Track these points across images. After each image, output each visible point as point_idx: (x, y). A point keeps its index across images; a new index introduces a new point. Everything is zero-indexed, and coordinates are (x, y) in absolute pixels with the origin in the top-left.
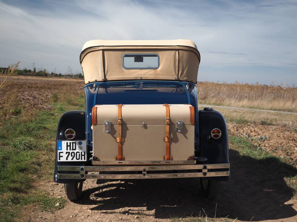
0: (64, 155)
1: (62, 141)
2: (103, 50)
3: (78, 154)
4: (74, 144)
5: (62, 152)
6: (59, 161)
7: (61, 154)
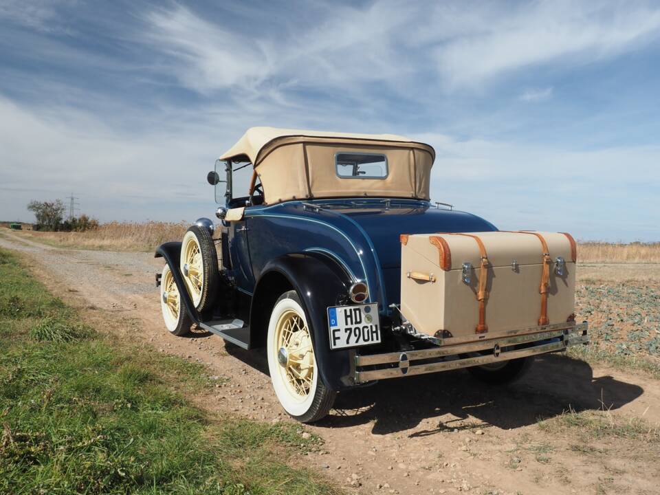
0: (343, 335)
1: (337, 309)
2: (305, 143)
3: (366, 330)
4: (358, 312)
5: (339, 330)
6: (334, 347)
7: (337, 334)
